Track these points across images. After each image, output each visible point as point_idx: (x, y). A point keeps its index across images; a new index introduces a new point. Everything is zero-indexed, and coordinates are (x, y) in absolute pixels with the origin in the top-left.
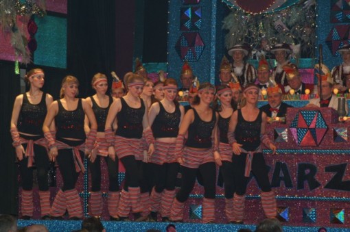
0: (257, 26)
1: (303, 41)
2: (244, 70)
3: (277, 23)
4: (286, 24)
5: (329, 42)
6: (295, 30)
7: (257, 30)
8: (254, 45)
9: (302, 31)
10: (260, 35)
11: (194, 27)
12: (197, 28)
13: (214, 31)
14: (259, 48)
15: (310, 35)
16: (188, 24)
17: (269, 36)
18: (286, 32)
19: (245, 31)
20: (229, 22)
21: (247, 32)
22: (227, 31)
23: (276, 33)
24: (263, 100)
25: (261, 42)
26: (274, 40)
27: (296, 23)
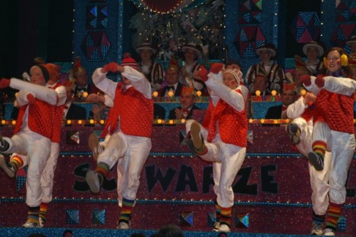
0: (165, 26)
1: (211, 43)
2: (151, 68)
3: (185, 23)
4: (194, 24)
5: (237, 43)
6: (203, 31)
7: (165, 30)
8: (161, 46)
9: (211, 31)
10: (168, 35)
11: (100, 26)
12: (103, 27)
13: (121, 30)
14: (167, 48)
15: (218, 36)
16: (94, 23)
17: (177, 36)
18: (194, 32)
19: (153, 30)
20: (136, 22)
21: (155, 31)
22: (135, 31)
23: (184, 33)
24: (169, 102)
25: (168, 42)
26: (181, 41)
27: (204, 24)
